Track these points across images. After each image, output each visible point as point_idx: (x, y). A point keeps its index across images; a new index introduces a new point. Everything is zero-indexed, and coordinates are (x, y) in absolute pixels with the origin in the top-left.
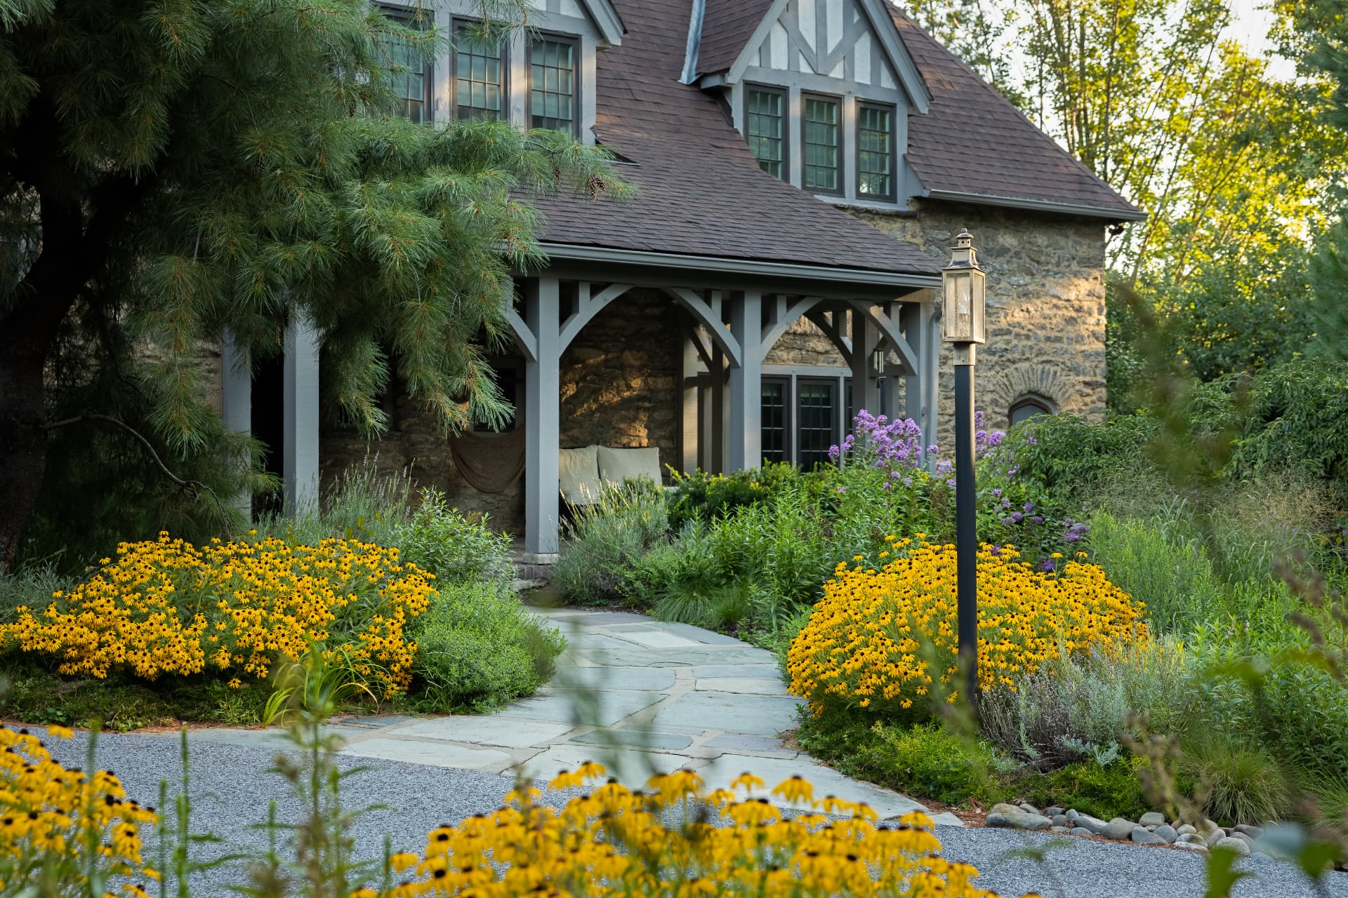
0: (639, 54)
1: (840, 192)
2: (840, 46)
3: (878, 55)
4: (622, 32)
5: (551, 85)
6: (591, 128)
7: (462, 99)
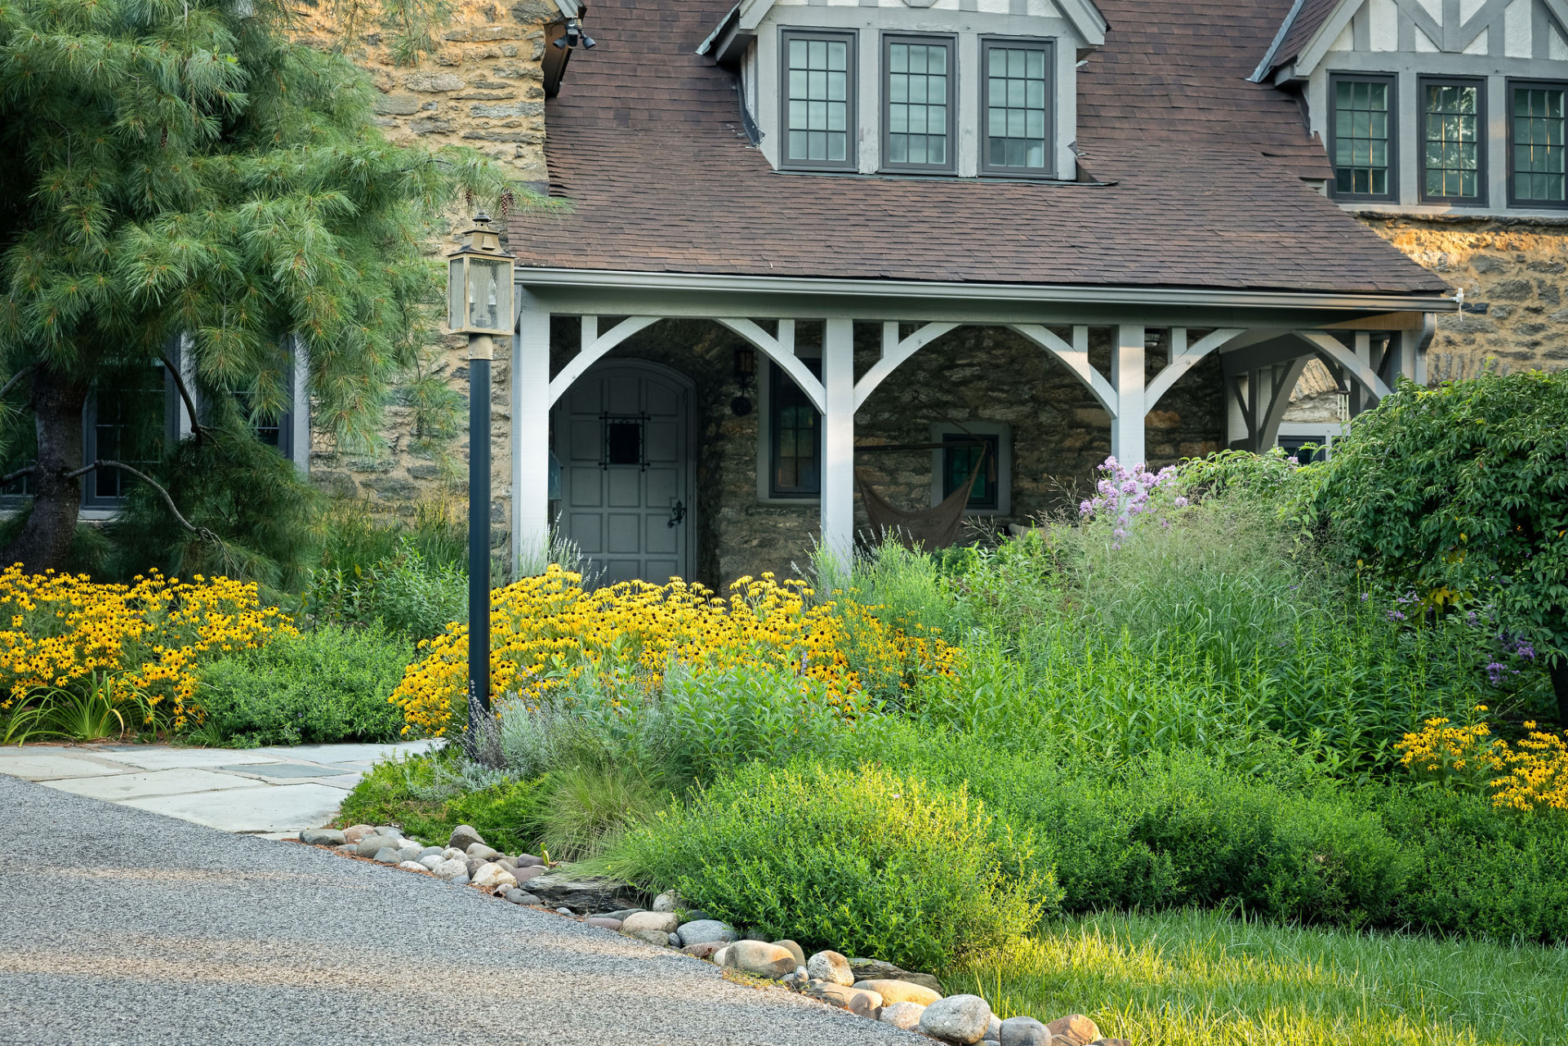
0: (1198, 52)
1: (1482, 200)
2: (1482, 13)
3: (1543, 21)
4: (1104, 29)
5: (1016, 100)
6: (1070, 146)
7: (897, 125)
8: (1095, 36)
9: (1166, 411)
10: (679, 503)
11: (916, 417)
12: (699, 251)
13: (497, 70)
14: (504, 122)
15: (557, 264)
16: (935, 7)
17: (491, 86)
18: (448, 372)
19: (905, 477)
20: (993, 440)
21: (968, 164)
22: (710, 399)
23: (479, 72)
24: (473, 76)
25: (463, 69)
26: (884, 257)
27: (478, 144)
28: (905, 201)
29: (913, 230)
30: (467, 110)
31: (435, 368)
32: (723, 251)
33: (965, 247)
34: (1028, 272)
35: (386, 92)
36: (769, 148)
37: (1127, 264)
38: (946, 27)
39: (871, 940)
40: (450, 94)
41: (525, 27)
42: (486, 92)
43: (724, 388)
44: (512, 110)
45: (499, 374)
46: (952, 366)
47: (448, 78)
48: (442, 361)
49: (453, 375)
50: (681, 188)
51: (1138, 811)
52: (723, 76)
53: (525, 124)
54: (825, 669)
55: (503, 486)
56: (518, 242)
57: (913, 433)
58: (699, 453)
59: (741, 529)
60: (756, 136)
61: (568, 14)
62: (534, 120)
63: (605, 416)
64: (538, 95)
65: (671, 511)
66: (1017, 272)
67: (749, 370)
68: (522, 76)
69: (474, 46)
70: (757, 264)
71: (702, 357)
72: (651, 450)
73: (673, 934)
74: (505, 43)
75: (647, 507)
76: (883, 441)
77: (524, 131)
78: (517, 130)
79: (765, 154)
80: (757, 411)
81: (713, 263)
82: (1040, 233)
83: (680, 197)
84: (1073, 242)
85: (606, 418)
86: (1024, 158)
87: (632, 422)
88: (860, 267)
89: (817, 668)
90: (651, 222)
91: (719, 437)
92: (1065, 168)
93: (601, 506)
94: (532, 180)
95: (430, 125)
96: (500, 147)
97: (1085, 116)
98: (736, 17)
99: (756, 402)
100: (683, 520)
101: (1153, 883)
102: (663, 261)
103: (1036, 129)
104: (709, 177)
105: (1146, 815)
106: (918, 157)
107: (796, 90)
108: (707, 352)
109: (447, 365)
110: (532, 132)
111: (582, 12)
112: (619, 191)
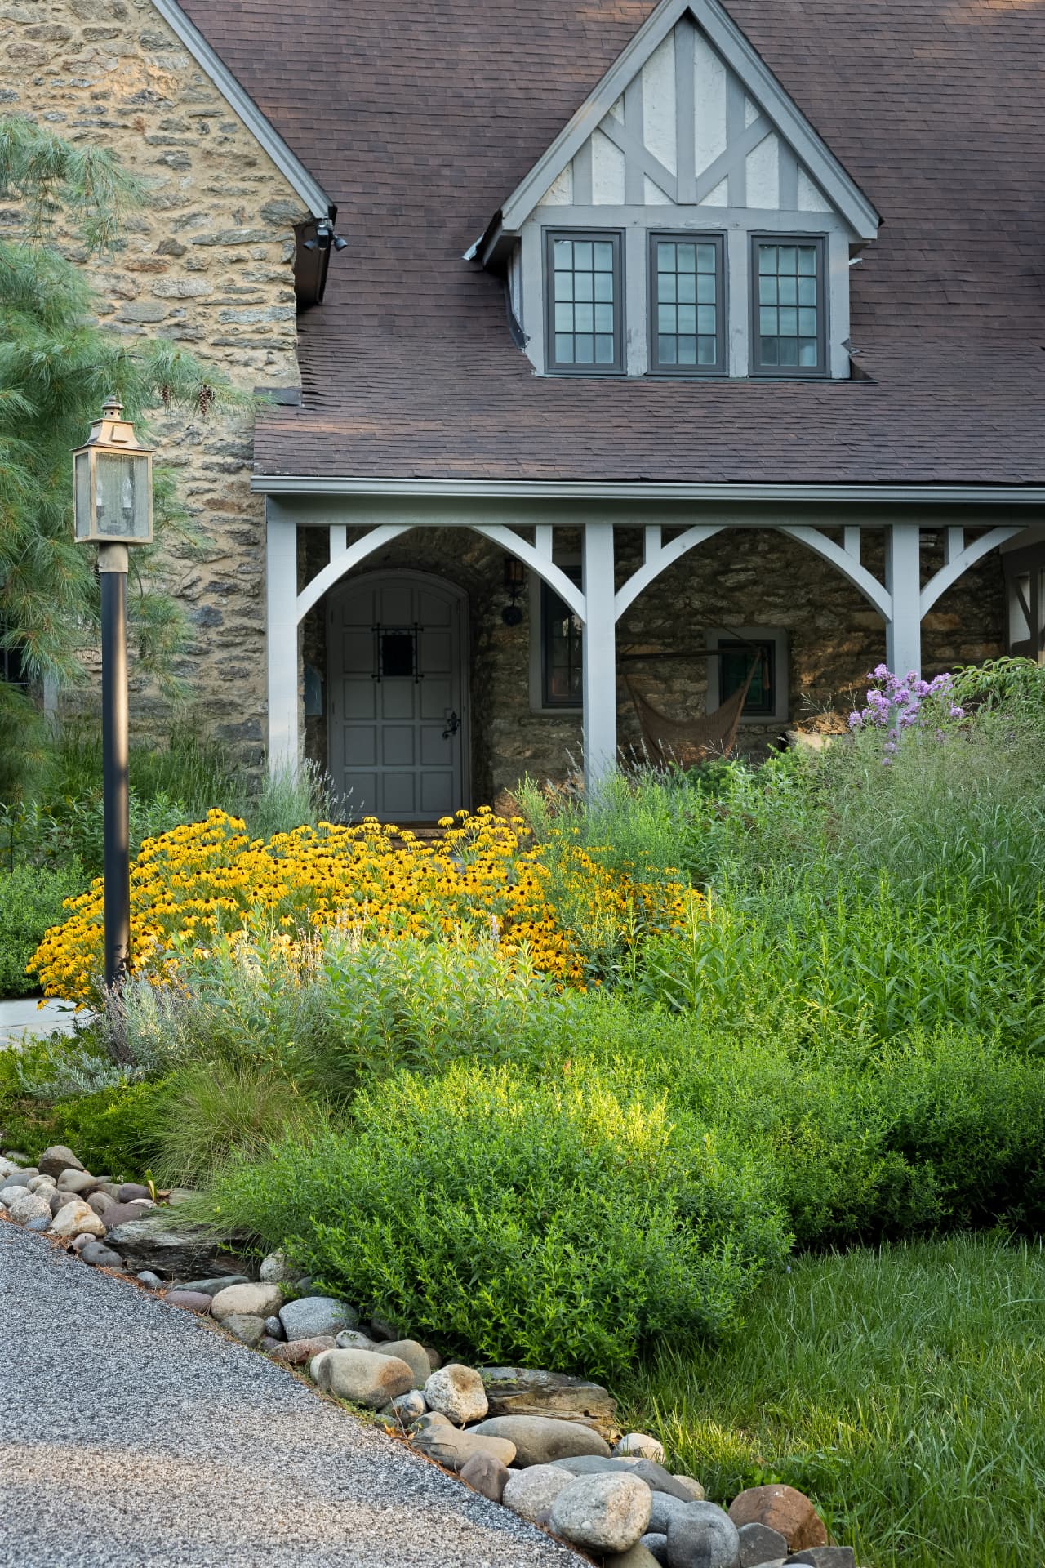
0: (975, 247)
4: (877, 223)
5: (787, 298)
6: (844, 344)
7: (666, 325)
8: (869, 232)
9: (946, 613)
10: (454, 715)
11: (690, 624)
12: (452, 456)
13: (246, 274)
14: (254, 328)
15: (301, 471)
16: (702, 204)
17: (240, 291)
18: (201, 586)
19: (678, 685)
20: (768, 647)
21: (739, 365)
22: (481, 609)
23: (227, 276)
24: (222, 280)
25: (210, 274)
26: (644, 459)
27: (228, 350)
28: (671, 402)
29: (677, 430)
30: (216, 316)
31: (187, 582)
32: (477, 455)
33: (731, 447)
34: (795, 471)
35: (132, 299)
36: (534, 350)
37: (900, 461)
38: (715, 224)
39: (521, 1338)
40: (198, 300)
41: (274, 229)
42: (235, 297)
43: (495, 598)
44: (262, 315)
45: (253, 587)
46: (726, 570)
47: (197, 284)
48: (195, 574)
49: (206, 590)
50: (441, 392)
51: (892, 1113)
52: (490, 281)
53: (276, 329)
54: (532, 927)
55: (259, 703)
56: (263, 451)
57: (687, 641)
58: (472, 664)
59: (514, 740)
60: (521, 340)
61: (318, 214)
62: (286, 325)
63: (377, 628)
64: (290, 299)
65: (444, 722)
66: (785, 471)
67: (519, 579)
68: (272, 280)
69: (222, 250)
70: (511, 468)
71: (472, 566)
72: (425, 660)
73: (273, 1319)
74: (253, 246)
75: (422, 719)
76: (658, 649)
77: (275, 336)
78: (268, 336)
79: (530, 357)
80: (528, 621)
81: (465, 468)
82: (810, 431)
83: (437, 402)
84: (845, 440)
85: (378, 630)
86: (797, 358)
87: (405, 633)
88: (619, 470)
89: (524, 925)
90: (406, 428)
91: (491, 647)
92: (839, 367)
93: (375, 718)
94: (284, 386)
95: (178, 333)
96: (250, 353)
97: (859, 314)
98: (498, 218)
99: (527, 611)
100: (458, 731)
101: (912, 1204)
102: (413, 467)
103: (808, 328)
104: (471, 382)
105: (903, 1117)
106: (687, 358)
107: (561, 292)
108: (477, 561)
109: (199, 579)
110: (283, 338)
111: (333, 212)
112: (376, 397)
